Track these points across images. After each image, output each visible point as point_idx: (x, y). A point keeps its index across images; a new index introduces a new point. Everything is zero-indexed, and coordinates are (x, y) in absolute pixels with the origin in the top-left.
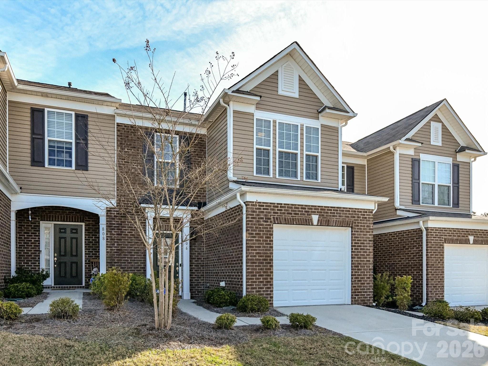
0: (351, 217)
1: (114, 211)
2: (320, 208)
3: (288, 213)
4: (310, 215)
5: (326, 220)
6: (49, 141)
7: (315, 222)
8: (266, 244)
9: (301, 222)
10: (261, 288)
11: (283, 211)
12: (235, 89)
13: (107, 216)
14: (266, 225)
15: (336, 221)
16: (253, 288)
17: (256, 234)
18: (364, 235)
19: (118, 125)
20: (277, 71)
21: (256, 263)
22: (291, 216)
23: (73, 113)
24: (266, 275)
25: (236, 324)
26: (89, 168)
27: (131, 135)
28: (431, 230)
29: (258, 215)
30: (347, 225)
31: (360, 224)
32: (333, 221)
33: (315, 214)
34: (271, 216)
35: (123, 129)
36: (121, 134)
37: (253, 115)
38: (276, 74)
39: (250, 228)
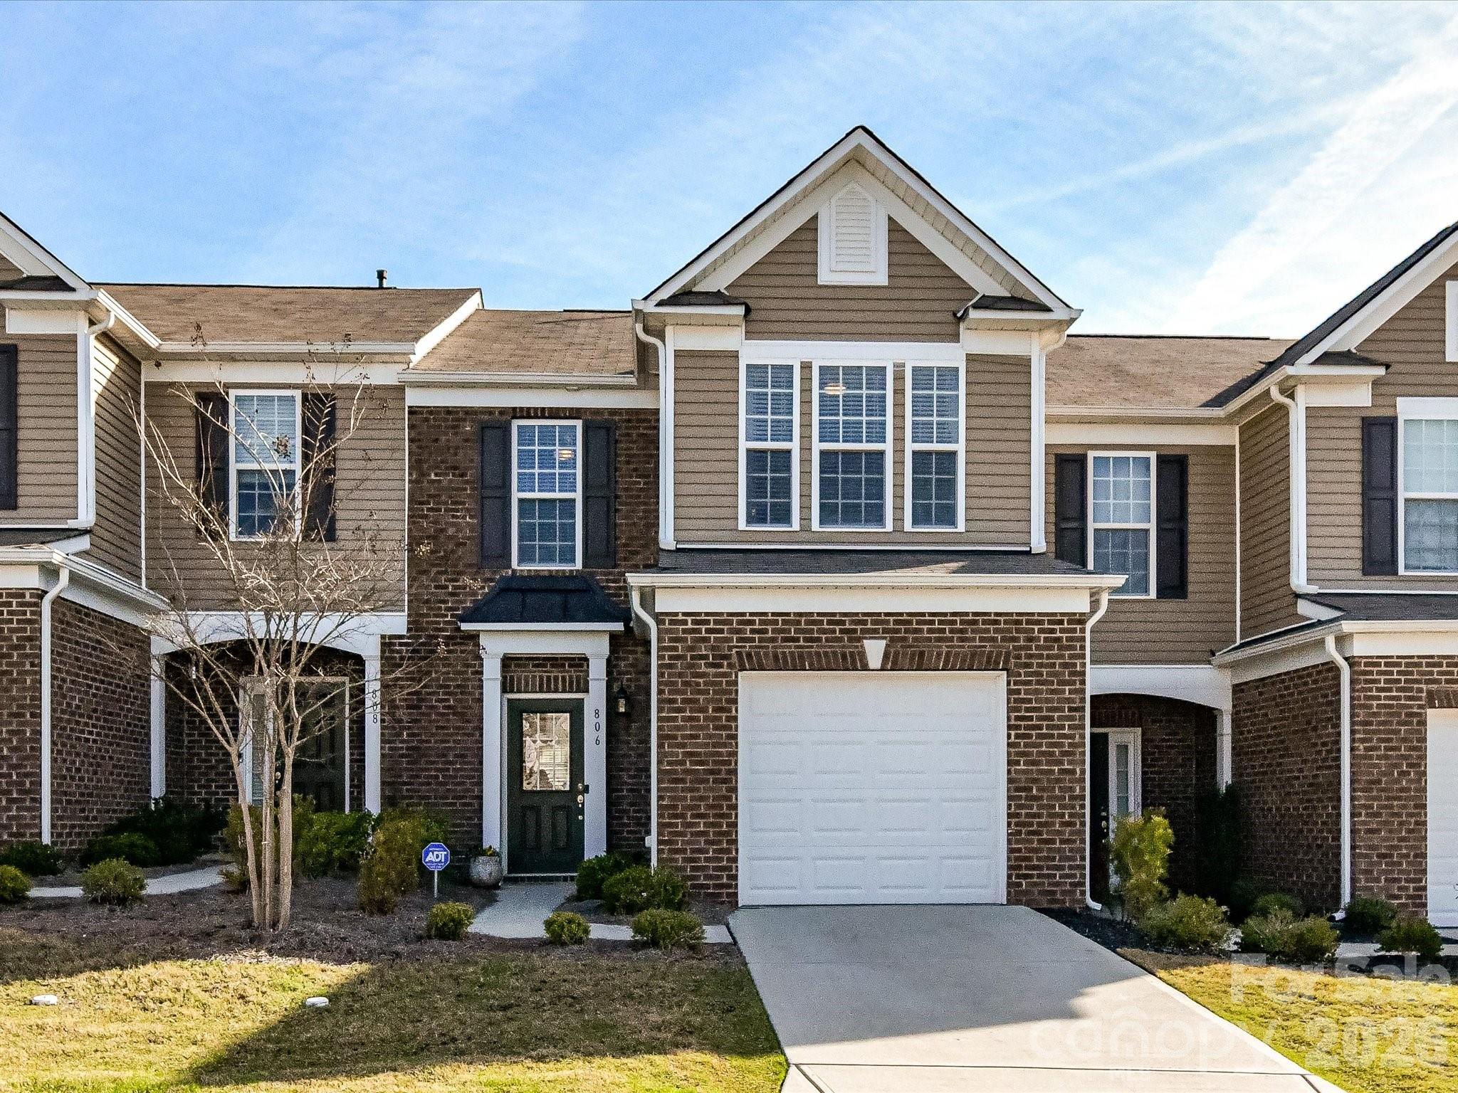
0: (1003, 639)
1: (401, 644)
2: (892, 619)
3: (785, 640)
4: (859, 640)
5: (913, 654)
6: (240, 472)
7: (875, 659)
8: (716, 728)
9: (828, 662)
10: (700, 851)
11: (770, 635)
12: (665, 294)
13: (382, 658)
14: (716, 675)
15: (948, 654)
16: (677, 851)
17: (684, 701)
18: (1053, 692)
19: (413, 411)
20: (815, 218)
21: (683, 781)
22: (797, 647)
23: (298, 394)
24: (715, 816)
25: (471, 929)
26: (338, 533)
27: (446, 434)
28: (1366, 664)
29: (691, 649)
30: (990, 664)
31: (1035, 661)
32: (939, 655)
33: (875, 638)
34: (730, 648)
35: (427, 420)
36: (419, 434)
37: (735, 355)
38: (811, 226)
39: (666, 685)
